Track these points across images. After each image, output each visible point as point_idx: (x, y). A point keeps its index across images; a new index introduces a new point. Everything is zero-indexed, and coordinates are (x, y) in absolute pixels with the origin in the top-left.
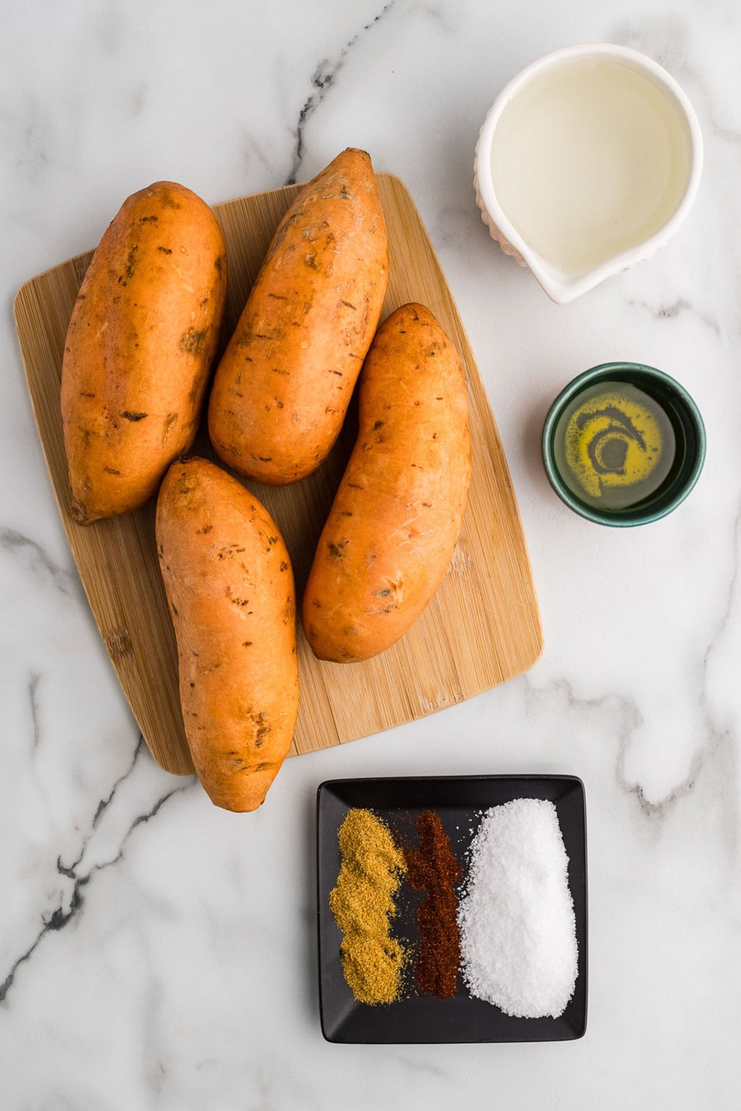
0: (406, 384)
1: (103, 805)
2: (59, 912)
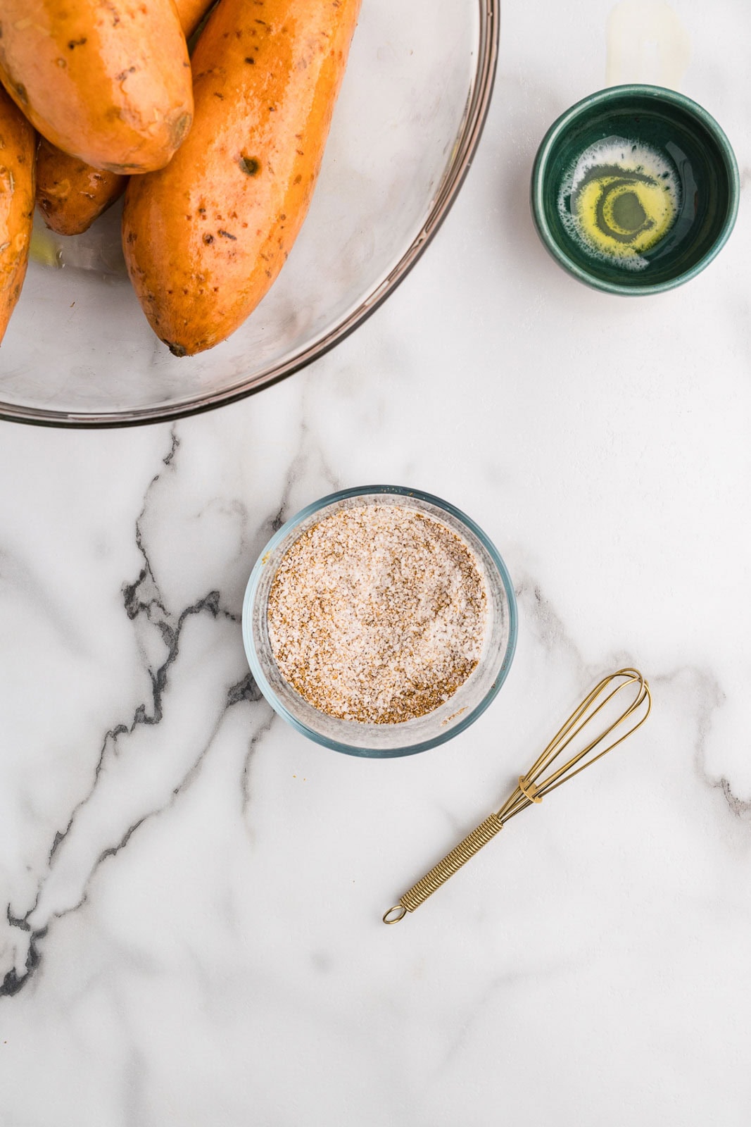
1: (60, 838)
2: (13, 974)
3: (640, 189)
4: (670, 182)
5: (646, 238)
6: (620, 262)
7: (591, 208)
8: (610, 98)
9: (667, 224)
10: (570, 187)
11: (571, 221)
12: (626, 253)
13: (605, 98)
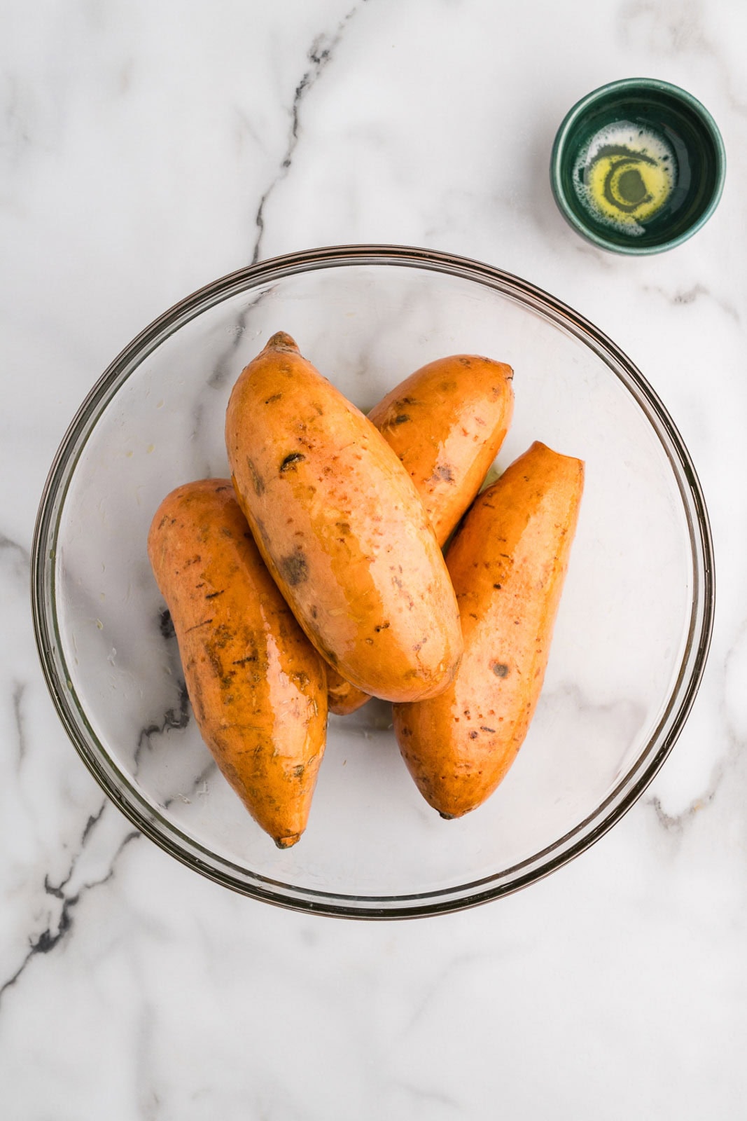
1: (92, 821)
2: (47, 934)
3: (643, 168)
4: (669, 164)
5: (644, 210)
6: (621, 228)
7: (601, 180)
8: (624, 88)
9: (663, 199)
10: (584, 161)
11: (583, 190)
12: (627, 221)
13: (620, 88)
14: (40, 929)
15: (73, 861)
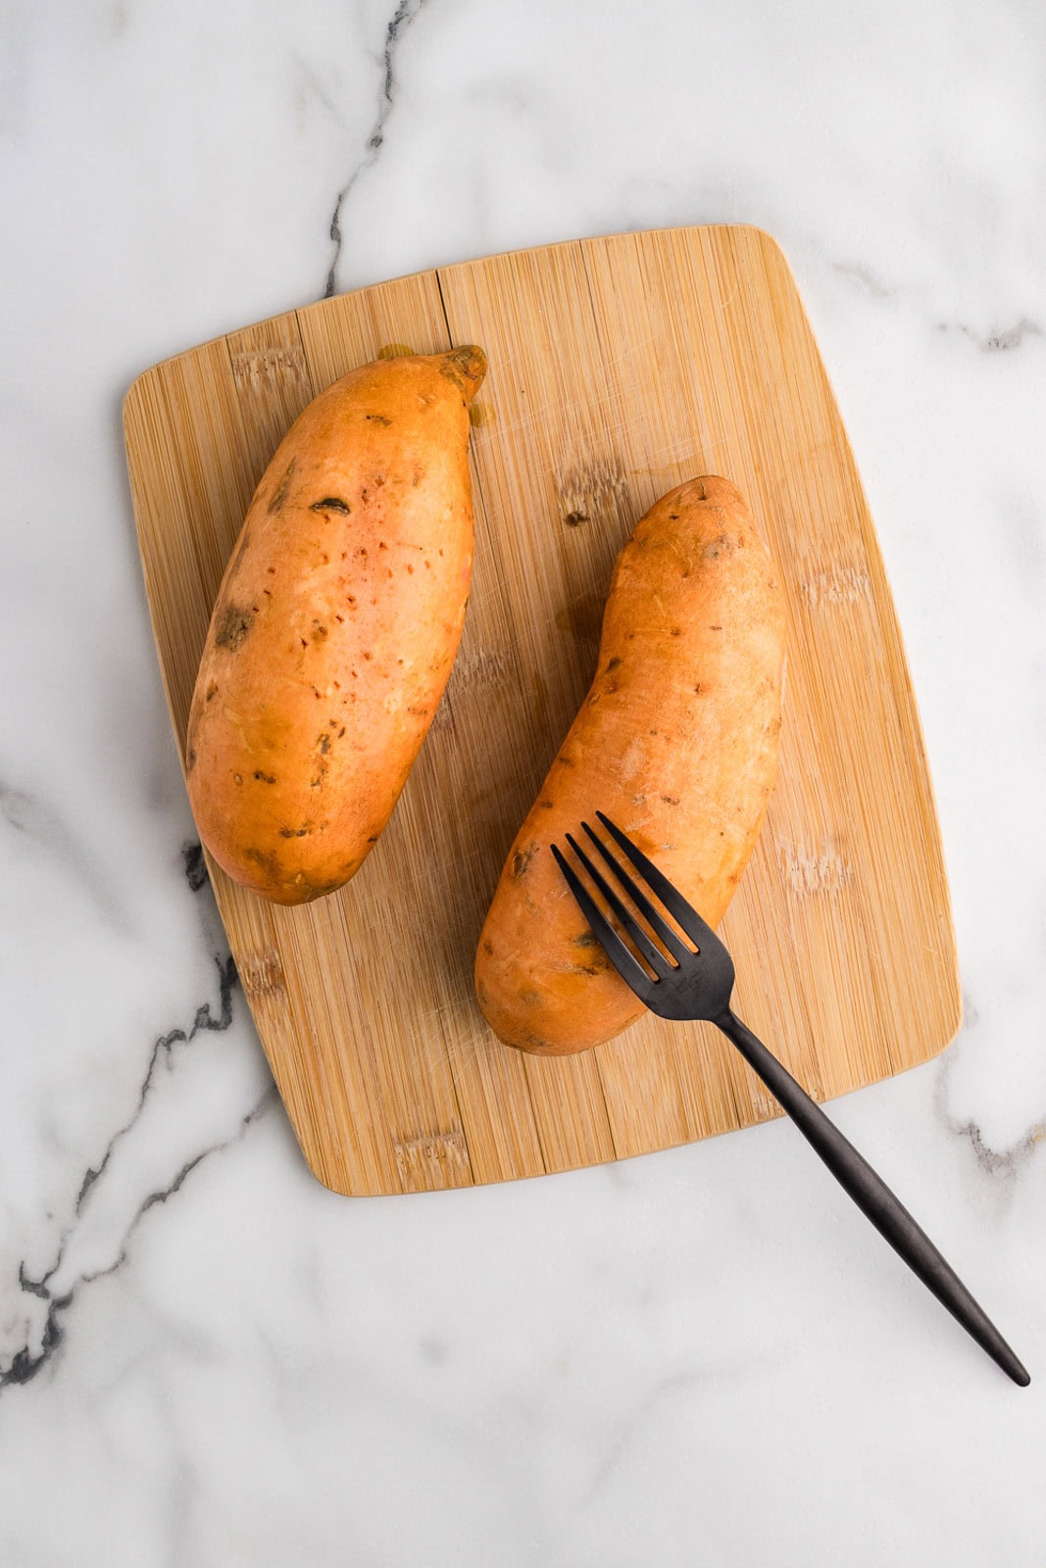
0: (662, 600)
1: (91, 1177)
2: (24, 1355)
14: (13, 1347)
15: (63, 1240)
